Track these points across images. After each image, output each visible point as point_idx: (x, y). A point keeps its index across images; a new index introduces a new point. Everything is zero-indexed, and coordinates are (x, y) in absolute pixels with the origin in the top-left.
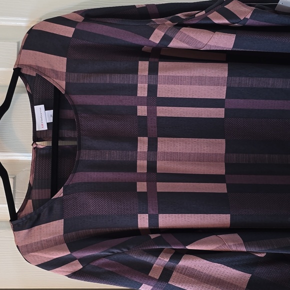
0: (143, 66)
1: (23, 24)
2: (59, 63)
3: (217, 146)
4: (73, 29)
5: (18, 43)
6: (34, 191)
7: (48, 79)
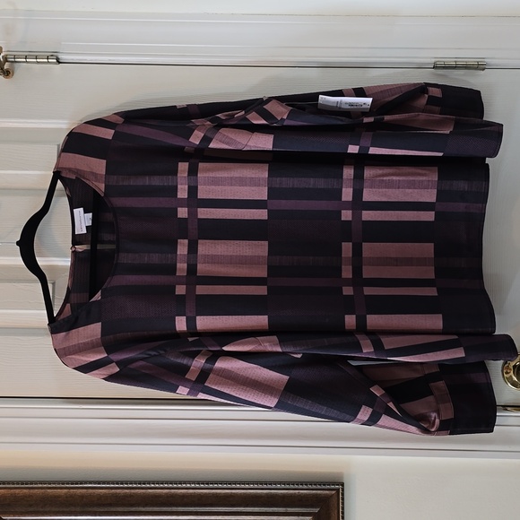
0: (183, 167)
1: (64, 126)
2: (99, 166)
3: (260, 249)
4: (113, 131)
5: (59, 145)
6: (72, 296)
7: (87, 182)
